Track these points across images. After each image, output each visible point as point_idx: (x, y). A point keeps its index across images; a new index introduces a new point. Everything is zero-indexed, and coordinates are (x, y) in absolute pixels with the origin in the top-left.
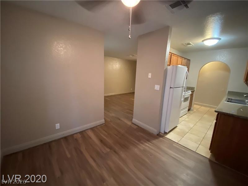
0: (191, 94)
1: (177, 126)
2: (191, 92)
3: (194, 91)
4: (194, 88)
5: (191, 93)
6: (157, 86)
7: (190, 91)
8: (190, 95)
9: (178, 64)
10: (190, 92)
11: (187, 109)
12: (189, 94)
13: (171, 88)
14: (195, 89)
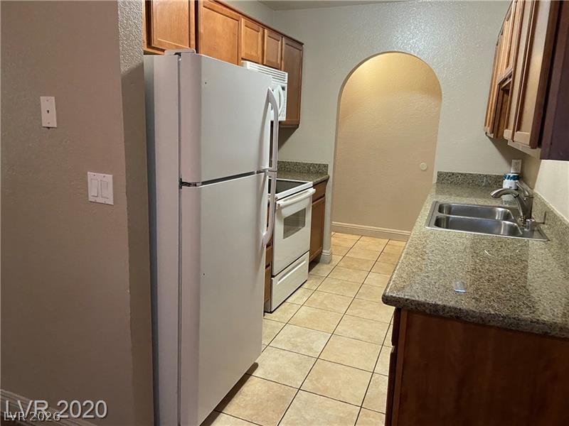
0: (314, 195)
1: (255, 366)
2: (314, 186)
3: (326, 181)
4: (326, 166)
5: (312, 191)
6: (100, 176)
7: (310, 183)
8: (308, 201)
9: (243, 55)
10: (307, 190)
11: (305, 262)
12: (305, 199)
13: (182, 184)
14: (330, 173)
